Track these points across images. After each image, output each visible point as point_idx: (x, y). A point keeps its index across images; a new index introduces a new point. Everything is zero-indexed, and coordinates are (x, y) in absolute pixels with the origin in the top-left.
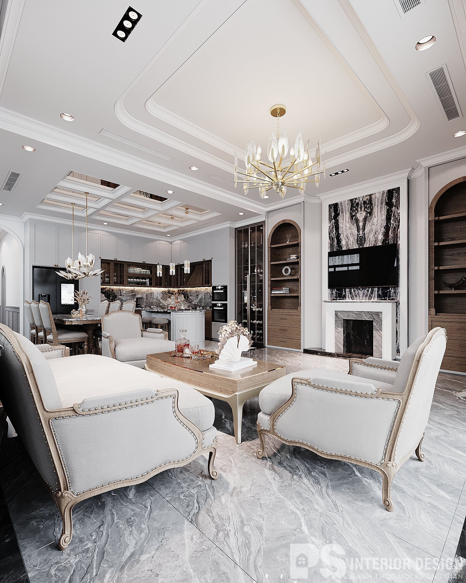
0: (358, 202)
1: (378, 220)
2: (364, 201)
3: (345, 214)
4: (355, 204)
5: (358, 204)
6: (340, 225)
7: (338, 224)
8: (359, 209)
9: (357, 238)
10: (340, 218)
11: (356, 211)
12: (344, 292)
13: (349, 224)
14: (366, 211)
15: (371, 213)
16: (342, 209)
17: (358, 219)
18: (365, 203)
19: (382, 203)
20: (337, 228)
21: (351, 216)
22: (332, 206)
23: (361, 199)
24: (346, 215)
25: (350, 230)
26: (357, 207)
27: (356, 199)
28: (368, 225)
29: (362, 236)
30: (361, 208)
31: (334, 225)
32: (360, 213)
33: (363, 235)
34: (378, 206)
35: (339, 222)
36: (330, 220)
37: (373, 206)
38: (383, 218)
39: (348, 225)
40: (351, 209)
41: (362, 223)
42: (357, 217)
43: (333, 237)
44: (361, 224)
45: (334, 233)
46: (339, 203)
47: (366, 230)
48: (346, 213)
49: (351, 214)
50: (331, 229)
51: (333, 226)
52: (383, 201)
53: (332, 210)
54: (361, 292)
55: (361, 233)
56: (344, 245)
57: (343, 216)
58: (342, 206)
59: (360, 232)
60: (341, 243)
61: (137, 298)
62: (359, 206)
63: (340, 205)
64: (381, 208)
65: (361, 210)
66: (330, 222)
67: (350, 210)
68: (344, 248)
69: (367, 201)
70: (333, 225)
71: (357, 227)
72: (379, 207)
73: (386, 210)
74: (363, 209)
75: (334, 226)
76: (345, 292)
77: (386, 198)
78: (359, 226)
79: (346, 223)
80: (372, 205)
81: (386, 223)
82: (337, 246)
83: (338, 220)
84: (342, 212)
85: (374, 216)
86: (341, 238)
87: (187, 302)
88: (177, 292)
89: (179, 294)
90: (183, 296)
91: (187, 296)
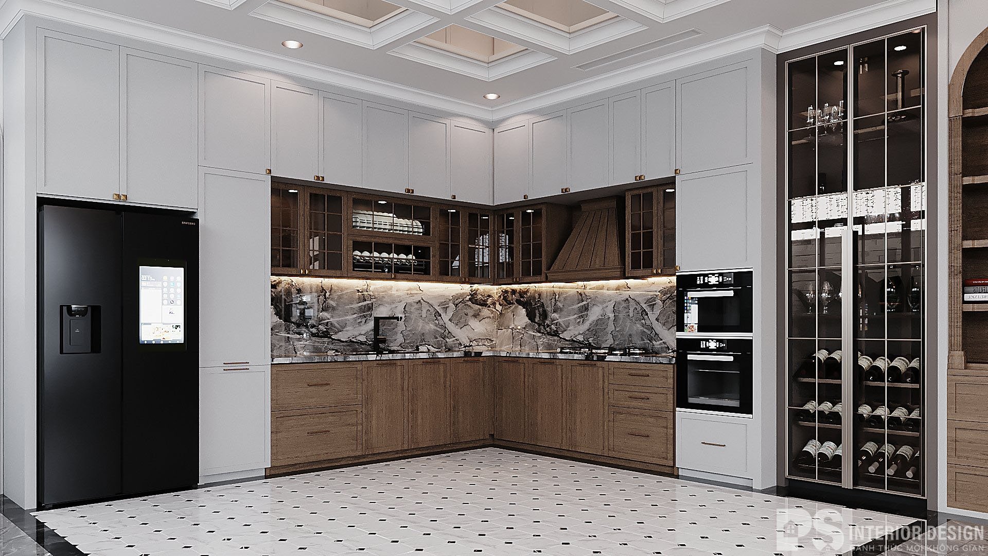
61: (377, 320)
87: (542, 331)
88: (500, 297)
89: (507, 303)
90: (524, 311)
91: (539, 311)
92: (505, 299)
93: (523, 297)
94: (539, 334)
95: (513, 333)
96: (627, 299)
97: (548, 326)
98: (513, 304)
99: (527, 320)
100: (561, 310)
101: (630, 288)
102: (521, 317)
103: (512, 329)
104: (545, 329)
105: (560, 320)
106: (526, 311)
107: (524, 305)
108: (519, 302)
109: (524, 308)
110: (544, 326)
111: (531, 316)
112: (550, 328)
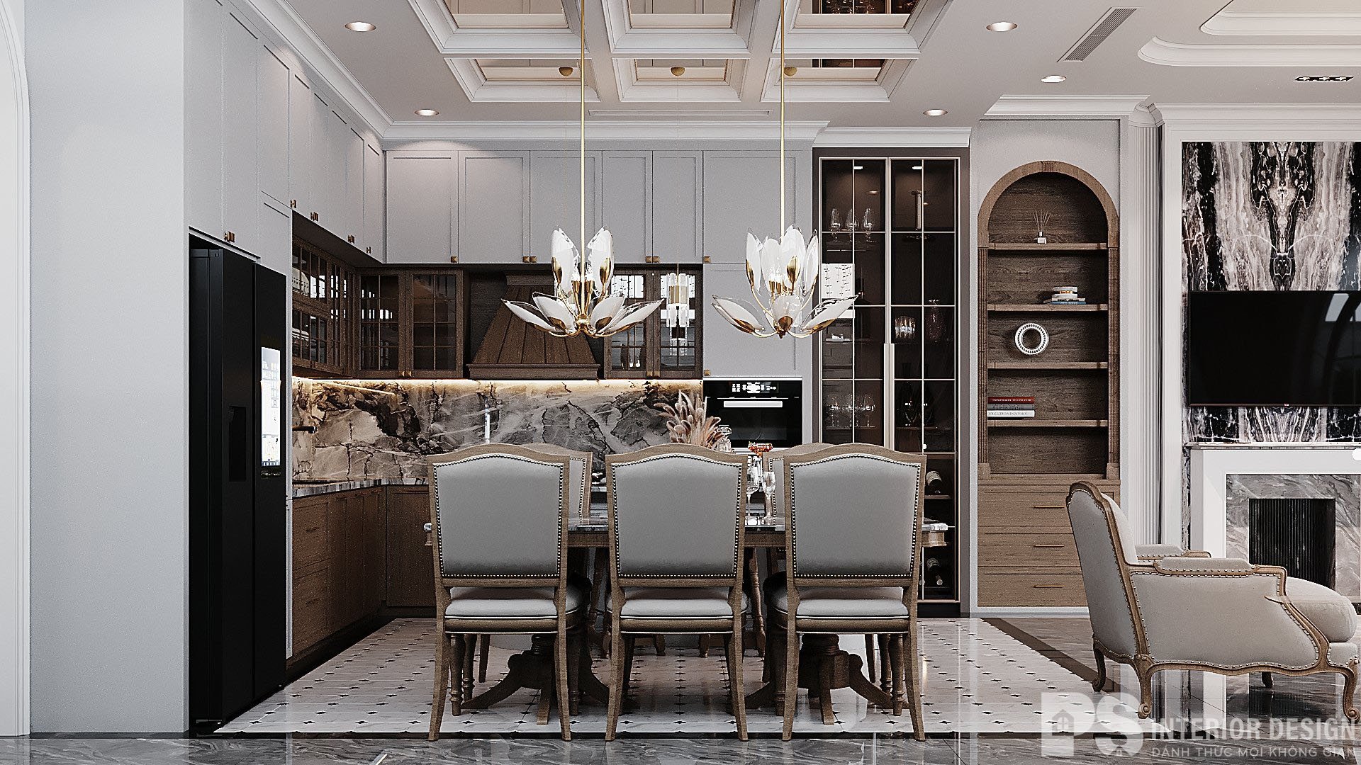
0: (1275, 157)
1: (1328, 218)
2: (1290, 157)
3: (1235, 183)
4: (1265, 160)
5: (1272, 162)
6: (1221, 214)
7: (1214, 210)
8: (1277, 178)
9: (1272, 261)
10: (1219, 191)
11: (1269, 182)
12: (1231, 417)
13: (1247, 216)
14: (1296, 187)
15: (1309, 195)
16: (1226, 164)
17: (1273, 205)
18: (1293, 162)
19: (1338, 175)
20: (1210, 219)
21: (1254, 193)
22: (1194, 148)
23: (1282, 150)
24: (1237, 186)
25: (1250, 235)
26: (1272, 170)
27: (1267, 144)
28: (1302, 229)
29: (1285, 256)
30: (1282, 175)
31: (1199, 208)
32: (1280, 188)
33: (1287, 254)
34: (1328, 180)
35: (1217, 200)
36: (1188, 192)
37: (1316, 177)
38: (1341, 219)
39: (1243, 216)
40: (1254, 172)
41: (1285, 218)
42: (1271, 200)
43: (1196, 246)
44: (1282, 222)
45: (1201, 233)
46: (1217, 146)
47: (1297, 241)
48: (1237, 180)
49: (1253, 186)
50: (1190, 220)
51: (1198, 213)
52: (1341, 169)
53: (1194, 160)
54: (1283, 420)
55: (1282, 247)
56: (1232, 276)
57: (1229, 187)
58: (1225, 156)
59: (1278, 243)
60: (1222, 267)
62: (1278, 169)
63: (1218, 151)
64: (1336, 186)
65: (1282, 182)
66: (1188, 198)
67: (1251, 173)
68: (1233, 285)
69: (1300, 160)
70: (1196, 209)
71: (1272, 229)
72: (1331, 182)
73: (1349, 196)
74: (1287, 178)
75: (1200, 213)
76: (1236, 418)
77: (1351, 163)
78: (1277, 228)
79: (1237, 209)
80: (1313, 173)
81: (1351, 232)
82: (1209, 277)
83: (1212, 196)
84: (1227, 175)
85: (1317, 205)
86: (1224, 253)
87: (410, 449)
88: (321, 396)
89: (337, 406)
90: (373, 419)
91: (404, 419)
92: (330, 399)
93: (372, 399)
94: (405, 454)
95: (349, 453)
96: (566, 406)
97: (422, 441)
98: (348, 407)
99: (379, 432)
100: (448, 418)
101: (570, 392)
102: (368, 428)
103: (347, 447)
104: (417, 446)
105: (445, 433)
106: (378, 419)
107: (372, 410)
108: (361, 406)
109: (374, 415)
110: (415, 441)
111: (387, 425)
112: (427, 445)
